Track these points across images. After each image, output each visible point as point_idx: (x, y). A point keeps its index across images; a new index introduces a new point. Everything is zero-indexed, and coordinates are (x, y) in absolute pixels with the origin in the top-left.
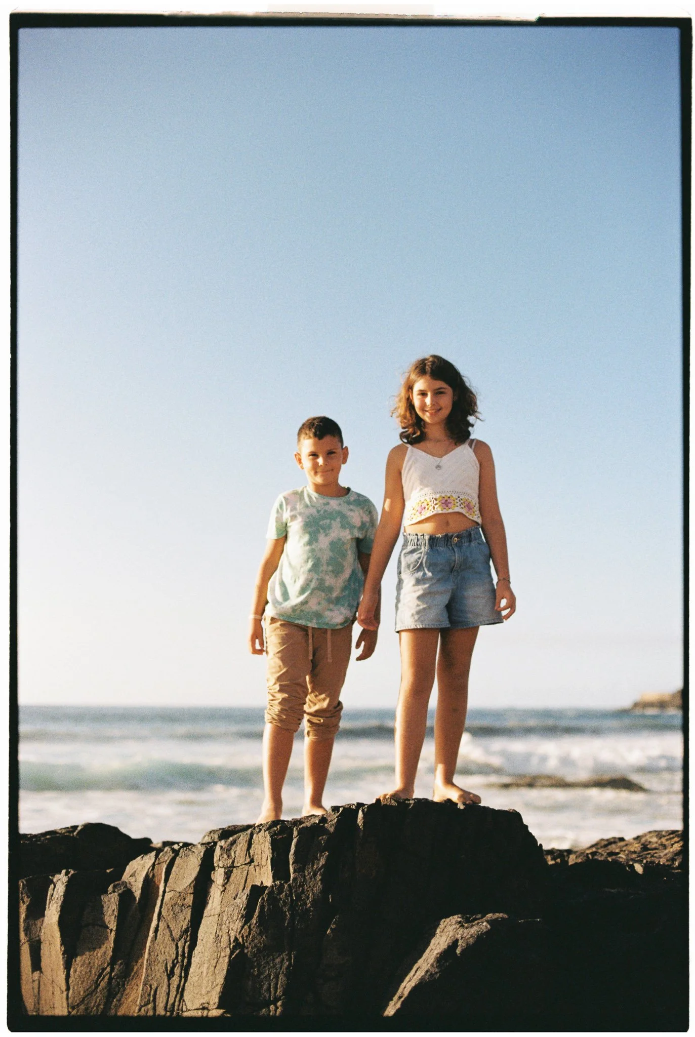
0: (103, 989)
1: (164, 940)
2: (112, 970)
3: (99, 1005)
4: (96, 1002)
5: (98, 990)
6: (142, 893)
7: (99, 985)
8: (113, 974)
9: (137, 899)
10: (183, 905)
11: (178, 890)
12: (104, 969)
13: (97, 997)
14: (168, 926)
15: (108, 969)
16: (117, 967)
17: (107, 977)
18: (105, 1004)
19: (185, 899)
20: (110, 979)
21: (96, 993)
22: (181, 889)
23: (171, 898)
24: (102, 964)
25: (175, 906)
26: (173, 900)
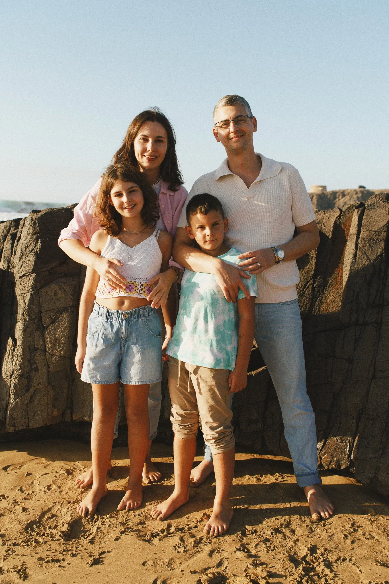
0: (309, 294)
1: (363, 261)
2: (314, 282)
3: (307, 304)
4: (304, 302)
5: (305, 295)
6: (333, 234)
7: (305, 291)
8: (315, 285)
9: (330, 237)
10: (377, 240)
11: (373, 230)
12: (308, 282)
13: (305, 299)
14: (365, 253)
15: (311, 282)
16: (317, 281)
17: (310, 287)
18: (311, 304)
19: (379, 235)
20: (313, 288)
21: (304, 297)
22: (377, 229)
23: (367, 235)
24: (306, 278)
25: (371, 240)
26: (369, 236)
